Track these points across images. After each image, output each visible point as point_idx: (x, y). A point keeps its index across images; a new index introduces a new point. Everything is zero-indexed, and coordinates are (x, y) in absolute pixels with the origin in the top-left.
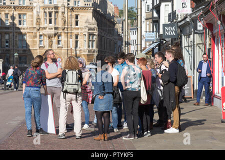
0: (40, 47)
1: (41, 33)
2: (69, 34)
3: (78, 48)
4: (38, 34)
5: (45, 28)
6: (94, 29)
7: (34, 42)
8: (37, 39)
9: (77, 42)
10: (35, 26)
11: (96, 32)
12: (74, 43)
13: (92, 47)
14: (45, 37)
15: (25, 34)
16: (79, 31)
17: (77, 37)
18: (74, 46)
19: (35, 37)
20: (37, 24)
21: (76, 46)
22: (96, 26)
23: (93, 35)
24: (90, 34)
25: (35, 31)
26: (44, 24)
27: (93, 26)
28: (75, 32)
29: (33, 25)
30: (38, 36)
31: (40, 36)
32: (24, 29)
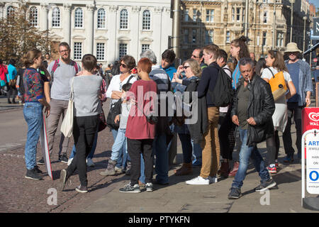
0: (226, 44)
1: (228, 30)
2: (257, 31)
3: (265, 46)
4: (225, 31)
5: (232, 25)
6: (282, 27)
7: (221, 39)
8: (224, 36)
9: (264, 40)
10: (222, 22)
11: (285, 30)
12: (261, 40)
13: (280, 45)
14: (232, 34)
15: (212, 30)
16: (268, 28)
17: (264, 35)
18: (262, 43)
19: (222, 33)
20: (224, 20)
21: (264, 44)
22: (285, 23)
23: (282, 32)
24: (278, 32)
25: (222, 27)
26: (232, 20)
27: (281, 24)
28: (263, 29)
29: (220, 20)
30: (225, 32)
31: (228, 32)
32: (211, 25)
